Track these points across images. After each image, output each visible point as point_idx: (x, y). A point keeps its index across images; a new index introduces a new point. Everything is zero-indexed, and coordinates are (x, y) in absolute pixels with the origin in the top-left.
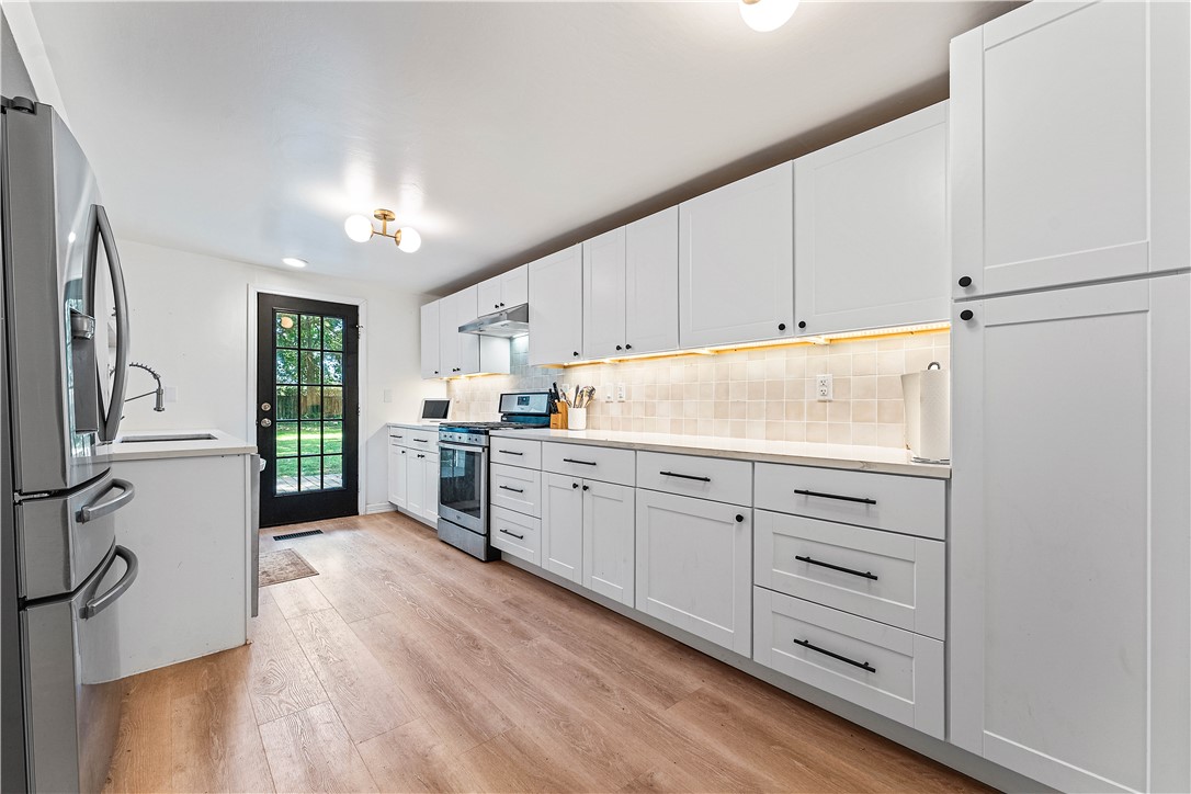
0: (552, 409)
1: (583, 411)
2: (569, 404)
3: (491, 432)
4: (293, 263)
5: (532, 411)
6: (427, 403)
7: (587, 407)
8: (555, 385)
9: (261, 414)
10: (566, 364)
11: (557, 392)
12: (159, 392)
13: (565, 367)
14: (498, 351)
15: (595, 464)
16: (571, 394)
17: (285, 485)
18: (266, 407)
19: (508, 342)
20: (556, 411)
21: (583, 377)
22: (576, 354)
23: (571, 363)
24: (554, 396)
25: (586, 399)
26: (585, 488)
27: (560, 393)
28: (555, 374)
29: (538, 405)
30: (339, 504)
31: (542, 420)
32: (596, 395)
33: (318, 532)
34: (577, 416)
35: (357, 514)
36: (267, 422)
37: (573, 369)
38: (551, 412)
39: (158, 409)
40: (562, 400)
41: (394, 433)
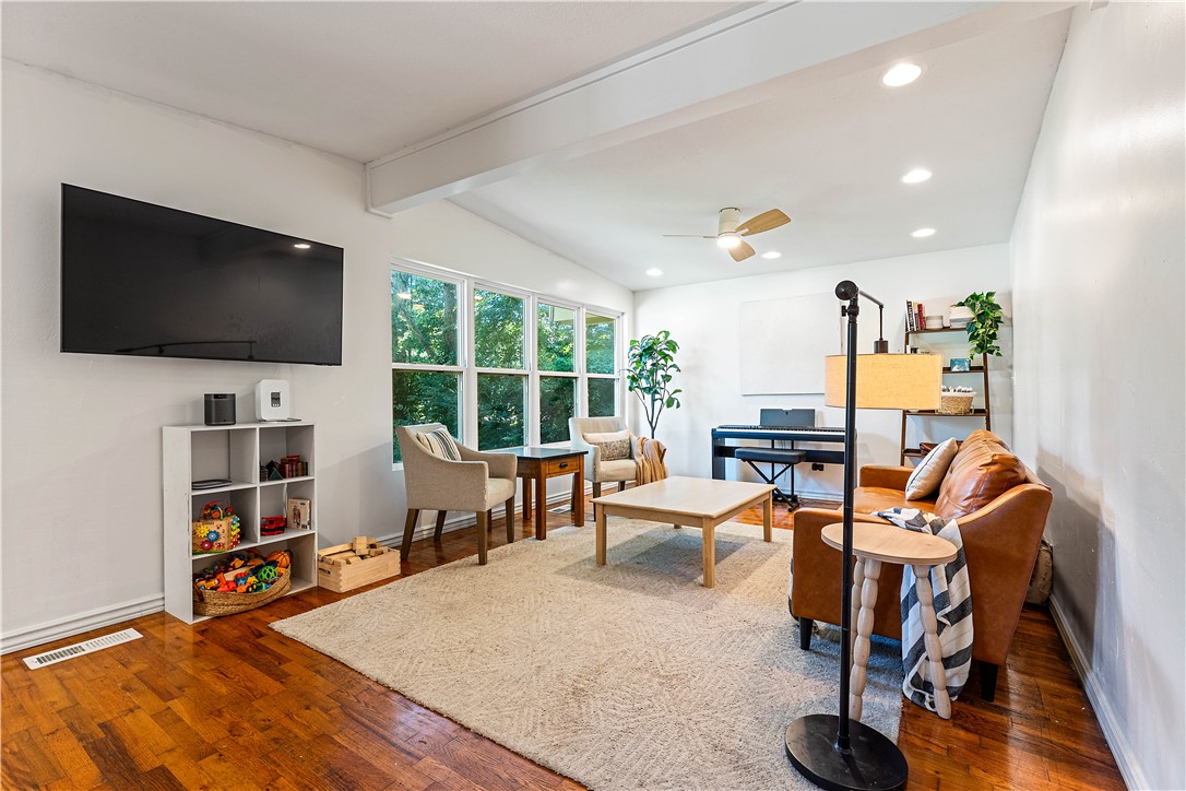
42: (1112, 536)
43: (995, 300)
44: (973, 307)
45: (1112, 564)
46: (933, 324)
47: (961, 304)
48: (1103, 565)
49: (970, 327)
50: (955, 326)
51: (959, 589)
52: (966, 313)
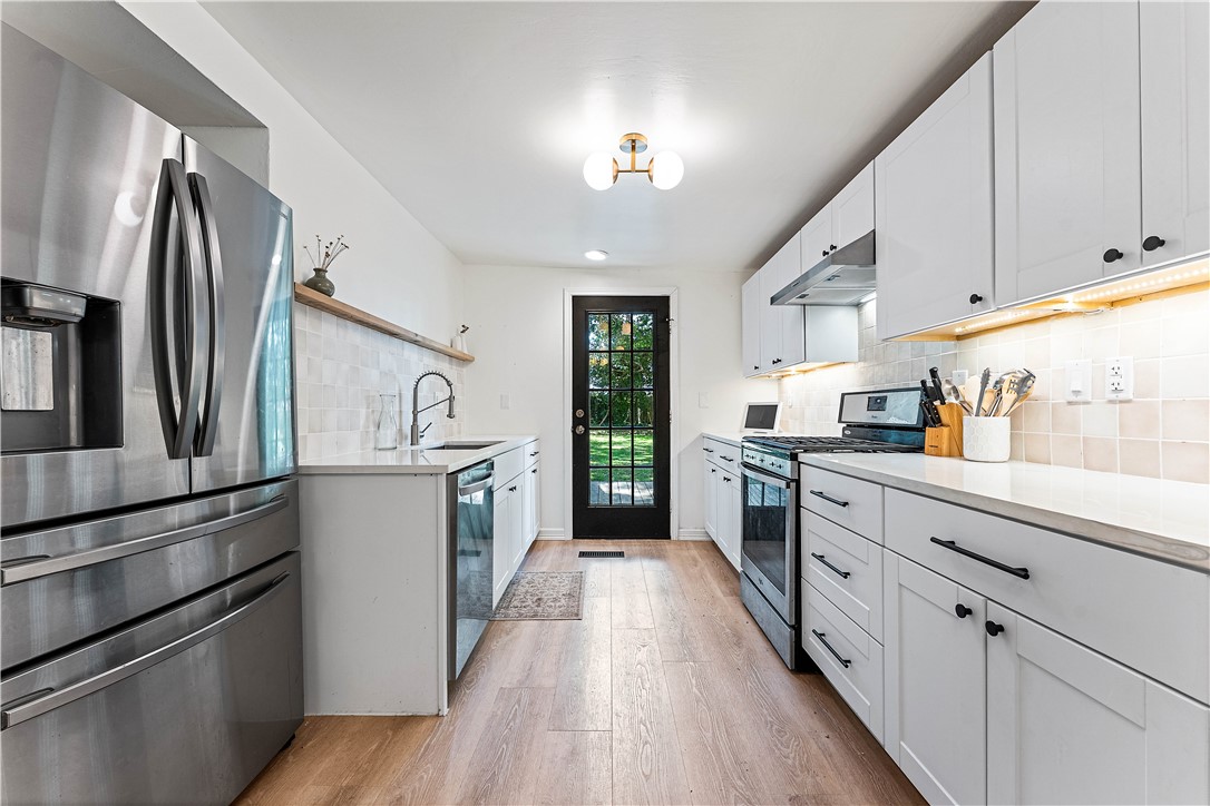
0: (930, 417)
1: (1001, 424)
2: (965, 406)
3: (803, 457)
4: (595, 256)
5: (892, 421)
6: (752, 408)
7: (1013, 416)
8: (933, 373)
9: (576, 422)
10: (958, 330)
11: (938, 387)
12: (451, 399)
13: (959, 338)
14: (840, 327)
15: (1023, 574)
16: (971, 391)
18: (580, 413)
19: (853, 313)
20: (937, 421)
21: (1003, 354)
22: (975, 299)
23: (970, 327)
24: (931, 394)
25: (1008, 397)
26: (994, 629)
27: (945, 388)
28: (936, 354)
29: (904, 410)
30: (649, 523)
31: (909, 440)
32: (1036, 389)
33: (621, 554)
34: (988, 434)
35: (670, 538)
36: (581, 429)
37: (977, 340)
38: (926, 424)
39: (450, 416)
40: (951, 399)
41: (706, 445)
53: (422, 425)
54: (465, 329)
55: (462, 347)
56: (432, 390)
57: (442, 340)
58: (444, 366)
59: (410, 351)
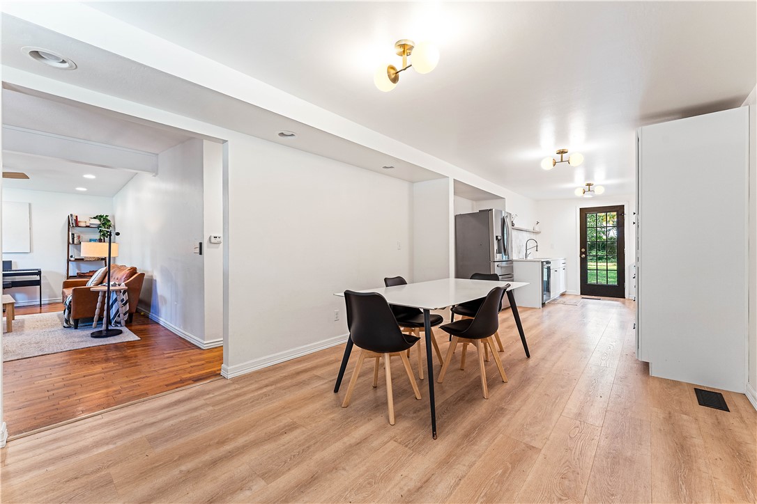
9: (581, 253)
12: (537, 246)
17: (592, 280)
18: (583, 250)
30: (616, 291)
33: (599, 299)
35: (624, 297)
36: (584, 256)
39: (537, 251)
42: (156, 281)
43: (108, 218)
44: (100, 220)
45: (156, 286)
46: (82, 224)
47: (94, 218)
48: (154, 287)
49: (99, 227)
50: (92, 226)
51: (125, 297)
52: (97, 222)
53: (528, 253)
54: (538, 223)
55: (537, 229)
56: (531, 244)
57: (531, 229)
58: (533, 236)
59: (524, 233)
